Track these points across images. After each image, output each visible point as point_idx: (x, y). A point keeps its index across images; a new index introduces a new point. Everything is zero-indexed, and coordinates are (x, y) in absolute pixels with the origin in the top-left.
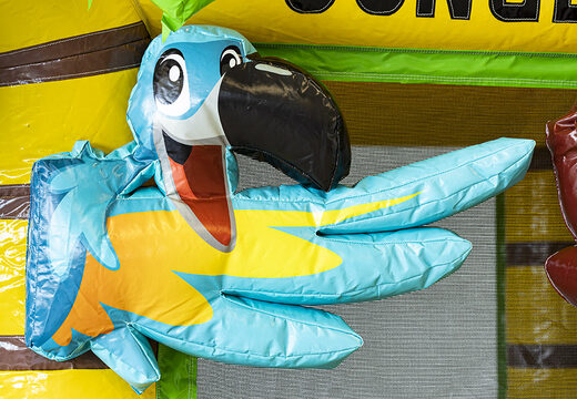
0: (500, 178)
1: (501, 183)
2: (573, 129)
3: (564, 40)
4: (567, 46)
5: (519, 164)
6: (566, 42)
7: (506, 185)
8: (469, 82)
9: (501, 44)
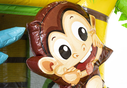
0: (16, 37)
1: (16, 39)
2: (35, 25)
3: (29, 2)
4: (30, 4)
5: (21, 34)
6: (29, 3)
7: (17, 39)
8: (4, 12)
9: (13, 2)
